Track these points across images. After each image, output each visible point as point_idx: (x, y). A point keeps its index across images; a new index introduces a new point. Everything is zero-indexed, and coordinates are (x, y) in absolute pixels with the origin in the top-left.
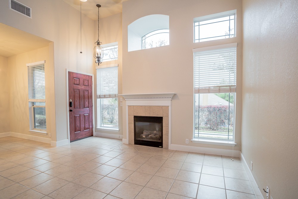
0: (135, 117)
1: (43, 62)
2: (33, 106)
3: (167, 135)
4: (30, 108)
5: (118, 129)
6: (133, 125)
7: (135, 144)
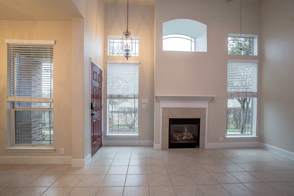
0: (170, 120)
1: (52, 42)
2: (13, 108)
3: (204, 135)
4: (9, 112)
5: (137, 135)
6: (168, 128)
7: (169, 148)
